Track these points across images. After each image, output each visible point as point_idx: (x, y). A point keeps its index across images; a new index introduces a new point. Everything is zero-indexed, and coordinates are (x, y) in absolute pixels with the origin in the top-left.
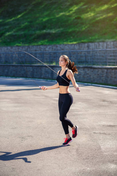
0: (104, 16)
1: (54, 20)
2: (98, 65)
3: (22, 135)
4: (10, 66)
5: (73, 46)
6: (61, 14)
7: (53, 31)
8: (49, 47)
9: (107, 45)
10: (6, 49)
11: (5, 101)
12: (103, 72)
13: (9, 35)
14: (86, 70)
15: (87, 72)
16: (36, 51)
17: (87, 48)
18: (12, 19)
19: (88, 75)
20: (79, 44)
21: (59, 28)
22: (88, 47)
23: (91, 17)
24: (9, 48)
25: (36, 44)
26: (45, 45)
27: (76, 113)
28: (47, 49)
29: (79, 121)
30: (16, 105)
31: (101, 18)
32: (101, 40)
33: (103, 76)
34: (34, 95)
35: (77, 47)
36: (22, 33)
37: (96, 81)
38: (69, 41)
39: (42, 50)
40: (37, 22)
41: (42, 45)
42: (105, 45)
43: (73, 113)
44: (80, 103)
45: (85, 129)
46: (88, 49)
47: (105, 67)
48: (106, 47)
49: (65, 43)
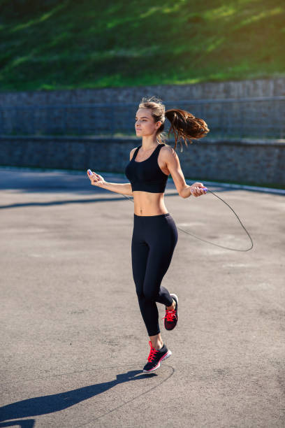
0: (263, 15)
1: (136, 25)
2: (254, 136)
3: (107, 333)
4: (27, 140)
5: (188, 89)
6: (153, 10)
7: (134, 53)
8: (125, 93)
9: (276, 86)
10: (15, 97)
11: (33, 234)
12: (269, 155)
13: (21, 64)
14: (225, 150)
15: (229, 156)
16: (92, 101)
17: (223, 95)
18: (28, 25)
19: (230, 164)
20: (202, 84)
21: (149, 44)
22: (227, 91)
23: (228, 16)
24: (24, 95)
25: (91, 85)
26: (116, 88)
27: (232, 265)
28: (121, 98)
29: (248, 290)
30: (64, 243)
31: (255, 18)
32: (260, 74)
33: (269, 166)
34: (104, 216)
35: (197, 93)
36: (56, 57)
37: (250, 179)
38: (175, 77)
39: (108, 100)
40: (93, 29)
41: (109, 87)
42: (271, 85)
43: (224, 266)
44: (230, 237)
45: (274, 312)
46: (227, 97)
47: (273, 141)
48: (275, 92)
49: (166, 82)
